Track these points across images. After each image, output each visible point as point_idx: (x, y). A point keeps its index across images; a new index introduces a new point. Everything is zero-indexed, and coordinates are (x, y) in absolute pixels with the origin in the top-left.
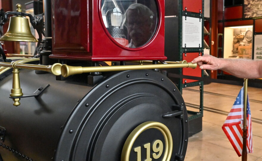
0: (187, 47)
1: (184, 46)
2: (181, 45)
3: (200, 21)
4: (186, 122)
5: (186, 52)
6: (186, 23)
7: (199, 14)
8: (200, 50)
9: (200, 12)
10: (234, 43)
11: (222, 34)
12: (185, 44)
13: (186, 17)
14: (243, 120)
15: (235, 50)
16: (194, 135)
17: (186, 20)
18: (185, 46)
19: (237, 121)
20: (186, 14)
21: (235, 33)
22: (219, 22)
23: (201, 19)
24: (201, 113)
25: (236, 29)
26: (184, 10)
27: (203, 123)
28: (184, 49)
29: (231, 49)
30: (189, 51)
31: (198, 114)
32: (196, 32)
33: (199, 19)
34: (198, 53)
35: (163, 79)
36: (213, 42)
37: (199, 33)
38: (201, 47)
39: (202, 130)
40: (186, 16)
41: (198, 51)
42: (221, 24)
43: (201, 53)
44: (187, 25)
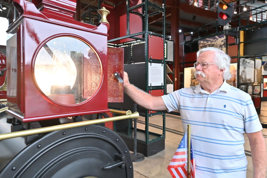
0: (152, 86)
1: (149, 85)
2: (148, 85)
3: (162, 66)
4: (130, 168)
5: (151, 90)
6: (151, 67)
7: (162, 60)
8: (162, 87)
9: (162, 59)
10: (192, 79)
11: (182, 73)
12: (151, 84)
13: (151, 64)
14: (187, 163)
15: (193, 84)
16: (158, 153)
17: (151, 65)
18: (151, 85)
19: (181, 163)
20: (151, 61)
21: (192, 72)
22: (180, 64)
23: (163, 64)
24: (164, 135)
25: (193, 69)
26: (150, 58)
27: (166, 142)
28: (150, 88)
29: (190, 83)
30: (153, 88)
31: (161, 136)
32: (159, 74)
33: (161, 64)
34: (161, 90)
35: (104, 131)
36: (176, 79)
37: (161, 74)
38: (163, 85)
39: (164, 149)
40: (151, 62)
41: (161, 88)
42: (182, 65)
43: (163, 90)
44: (152, 69)
